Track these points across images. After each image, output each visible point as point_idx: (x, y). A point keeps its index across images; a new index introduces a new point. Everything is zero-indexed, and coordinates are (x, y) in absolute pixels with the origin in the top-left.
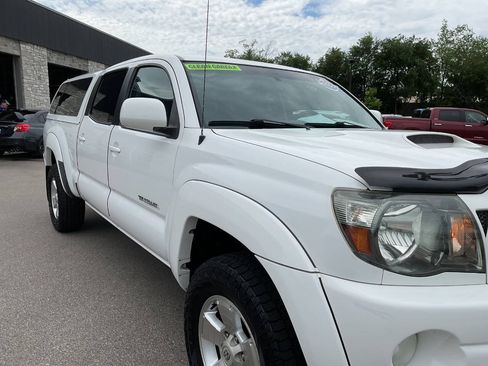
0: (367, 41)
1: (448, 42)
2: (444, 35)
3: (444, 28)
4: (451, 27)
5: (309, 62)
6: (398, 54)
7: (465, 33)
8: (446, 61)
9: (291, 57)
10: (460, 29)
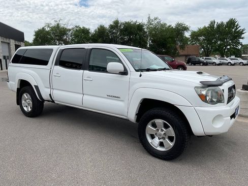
0: (116, 23)
1: (151, 24)
2: (149, 21)
3: (149, 18)
4: (152, 18)
5: (90, 31)
6: (131, 29)
7: (157, 20)
8: (150, 33)
9: (80, 28)
10: (156, 19)
